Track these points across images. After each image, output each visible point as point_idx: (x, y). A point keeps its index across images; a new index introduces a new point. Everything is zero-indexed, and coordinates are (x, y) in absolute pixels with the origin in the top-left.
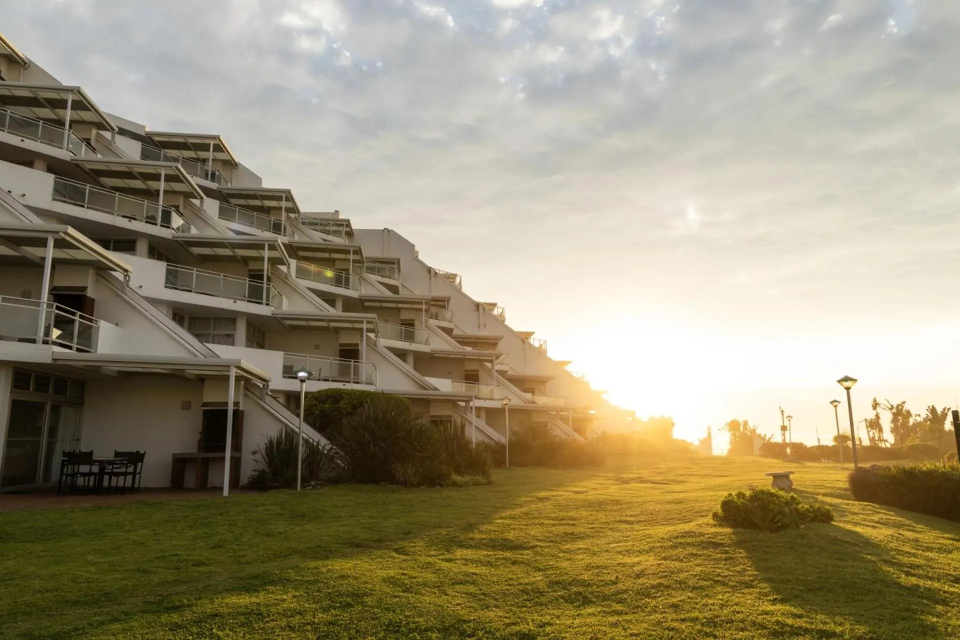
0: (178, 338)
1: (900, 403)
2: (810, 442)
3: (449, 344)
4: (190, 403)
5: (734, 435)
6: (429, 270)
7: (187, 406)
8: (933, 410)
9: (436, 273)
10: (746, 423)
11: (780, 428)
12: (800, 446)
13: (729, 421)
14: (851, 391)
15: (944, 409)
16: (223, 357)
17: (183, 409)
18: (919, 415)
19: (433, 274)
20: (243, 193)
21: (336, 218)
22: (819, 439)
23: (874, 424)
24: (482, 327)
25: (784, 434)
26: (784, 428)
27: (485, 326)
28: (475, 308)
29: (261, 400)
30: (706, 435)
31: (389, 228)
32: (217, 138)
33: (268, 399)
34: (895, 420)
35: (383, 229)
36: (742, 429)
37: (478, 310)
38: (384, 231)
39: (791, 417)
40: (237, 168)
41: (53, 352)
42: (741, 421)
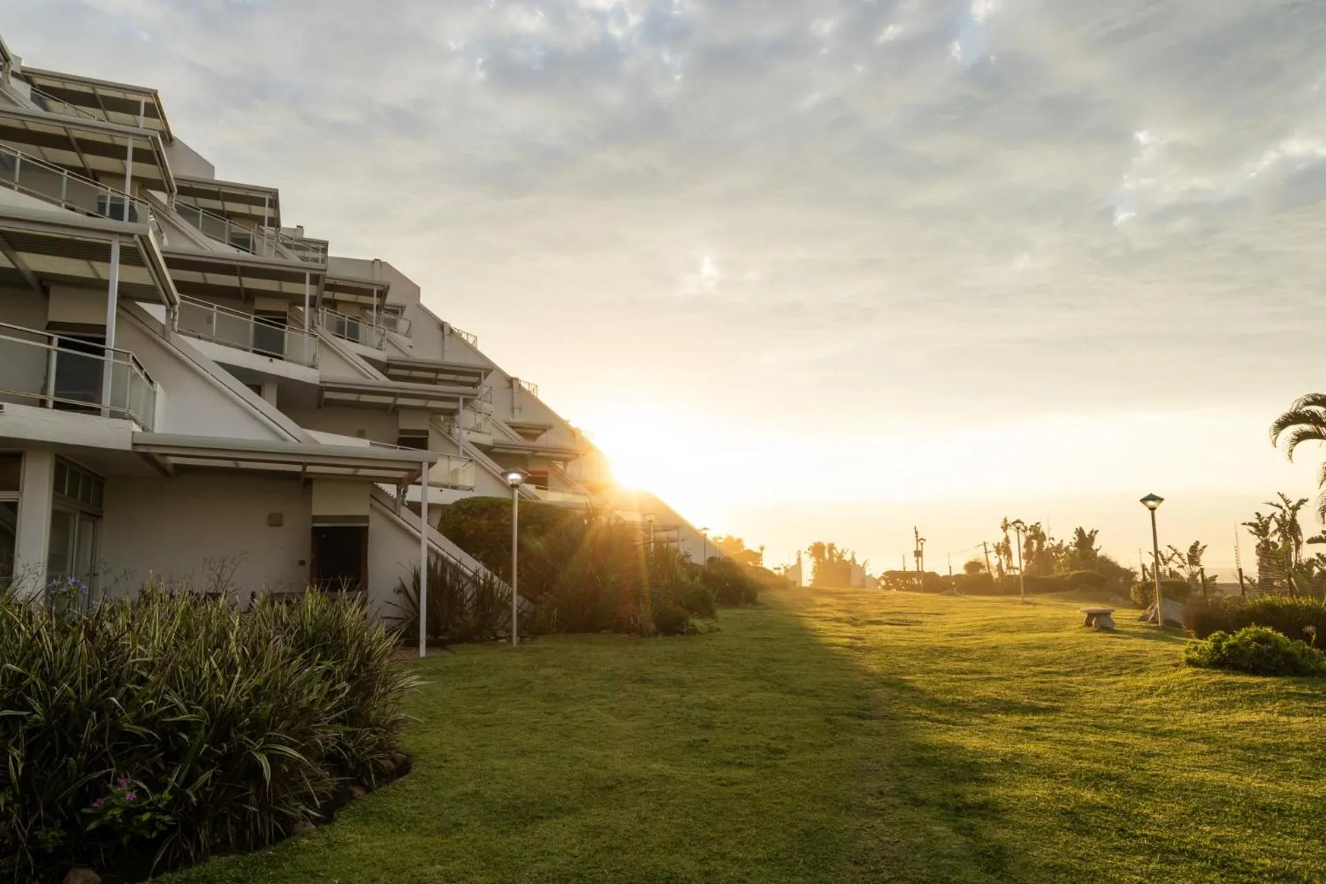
0: (261, 414)
1: (1034, 524)
2: (942, 572)
3: (505, 434)
4: (281, 516)
5: (818, 562)
6: (442, 326)
7: (275, 521)
8: (1080, 532)
9: (452, 331)
10: (831, 547)
11: (913, 555)
12: (933, 575)
13: (812, 544)
14: (1156, 511)
15: (1092, 532)
16: (322, 443)
17: (271, 525)
18: (1053, 539)
19: (447, 331)
20: (194, 186)
21: (298, 235)
22: (950, 567)
23: (1004, 549)
24: (516, 411)
25: (917, 561)
26: (918, 554)
27: (520, 409)
28: (507, 384)
29: (395, 513)
30: (794, 562)
31: (383, 260)
32: (153, 94)
33: (405, 512)
34: (1028, 544)
35: (372, 259)
36: (827, 556)
37: (511, 386)
38: (373, 262)
39: (925, 540)
40: (171, 146)
41: (133, 432)
42: (826, 544)
